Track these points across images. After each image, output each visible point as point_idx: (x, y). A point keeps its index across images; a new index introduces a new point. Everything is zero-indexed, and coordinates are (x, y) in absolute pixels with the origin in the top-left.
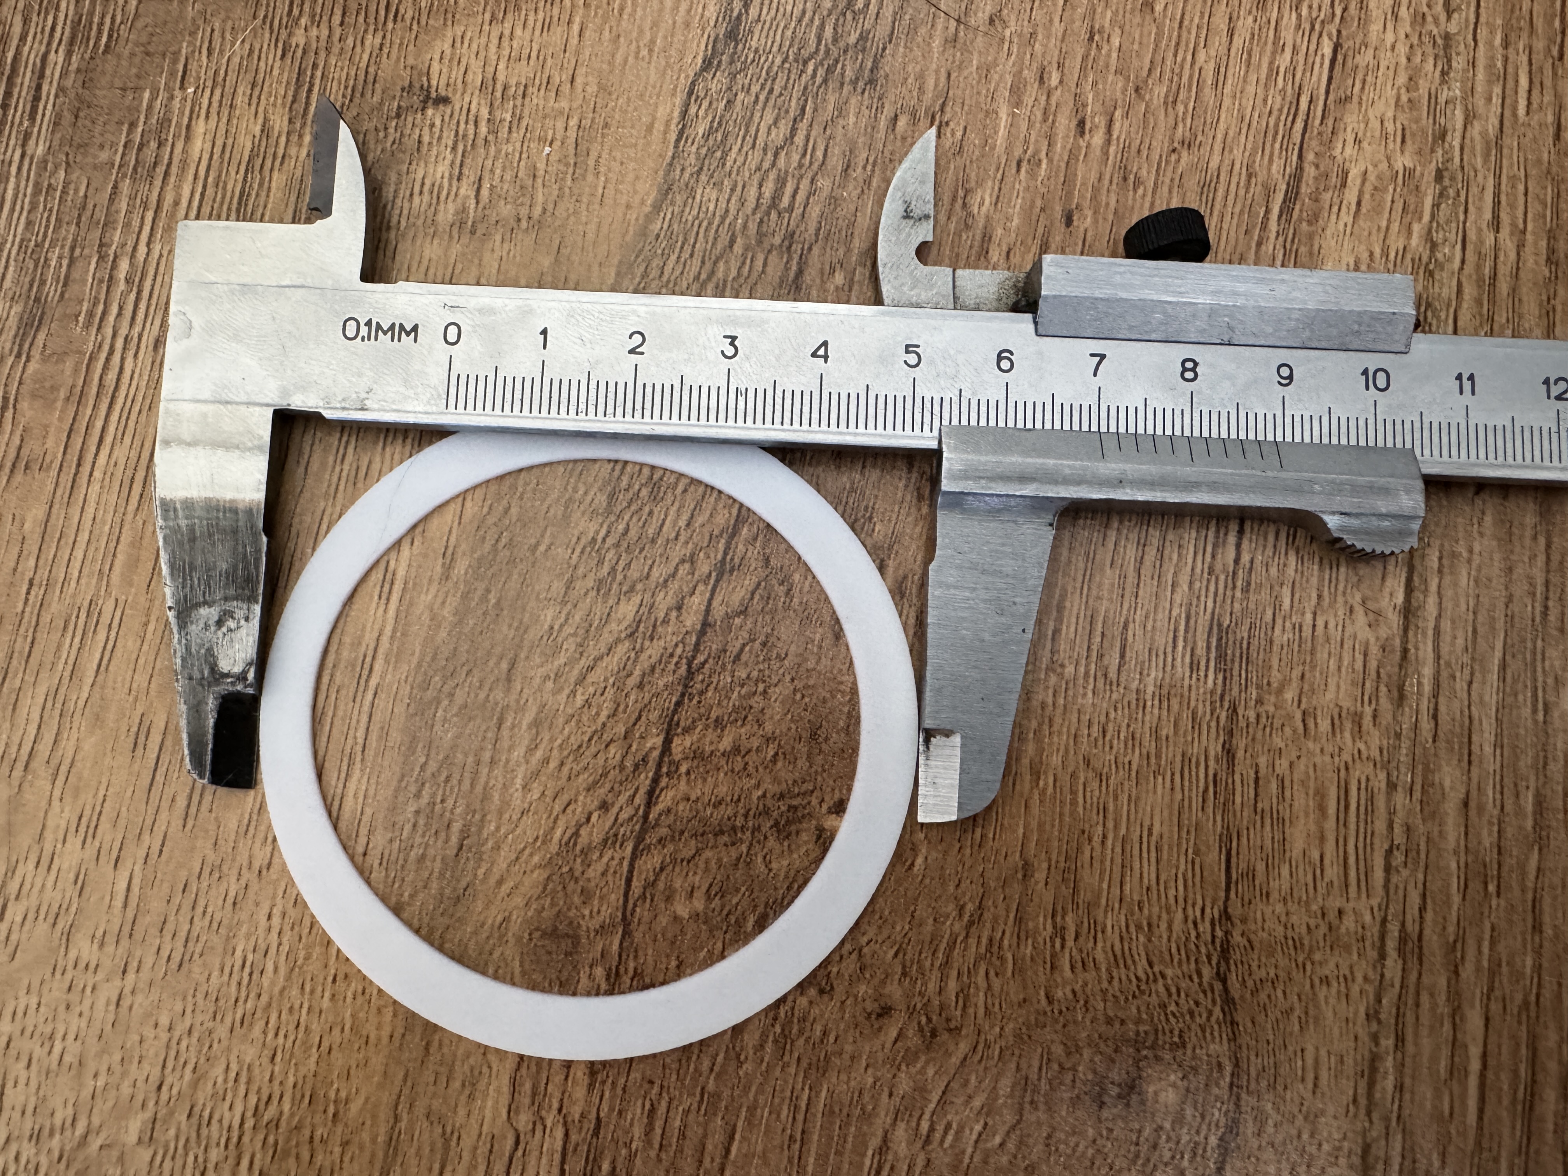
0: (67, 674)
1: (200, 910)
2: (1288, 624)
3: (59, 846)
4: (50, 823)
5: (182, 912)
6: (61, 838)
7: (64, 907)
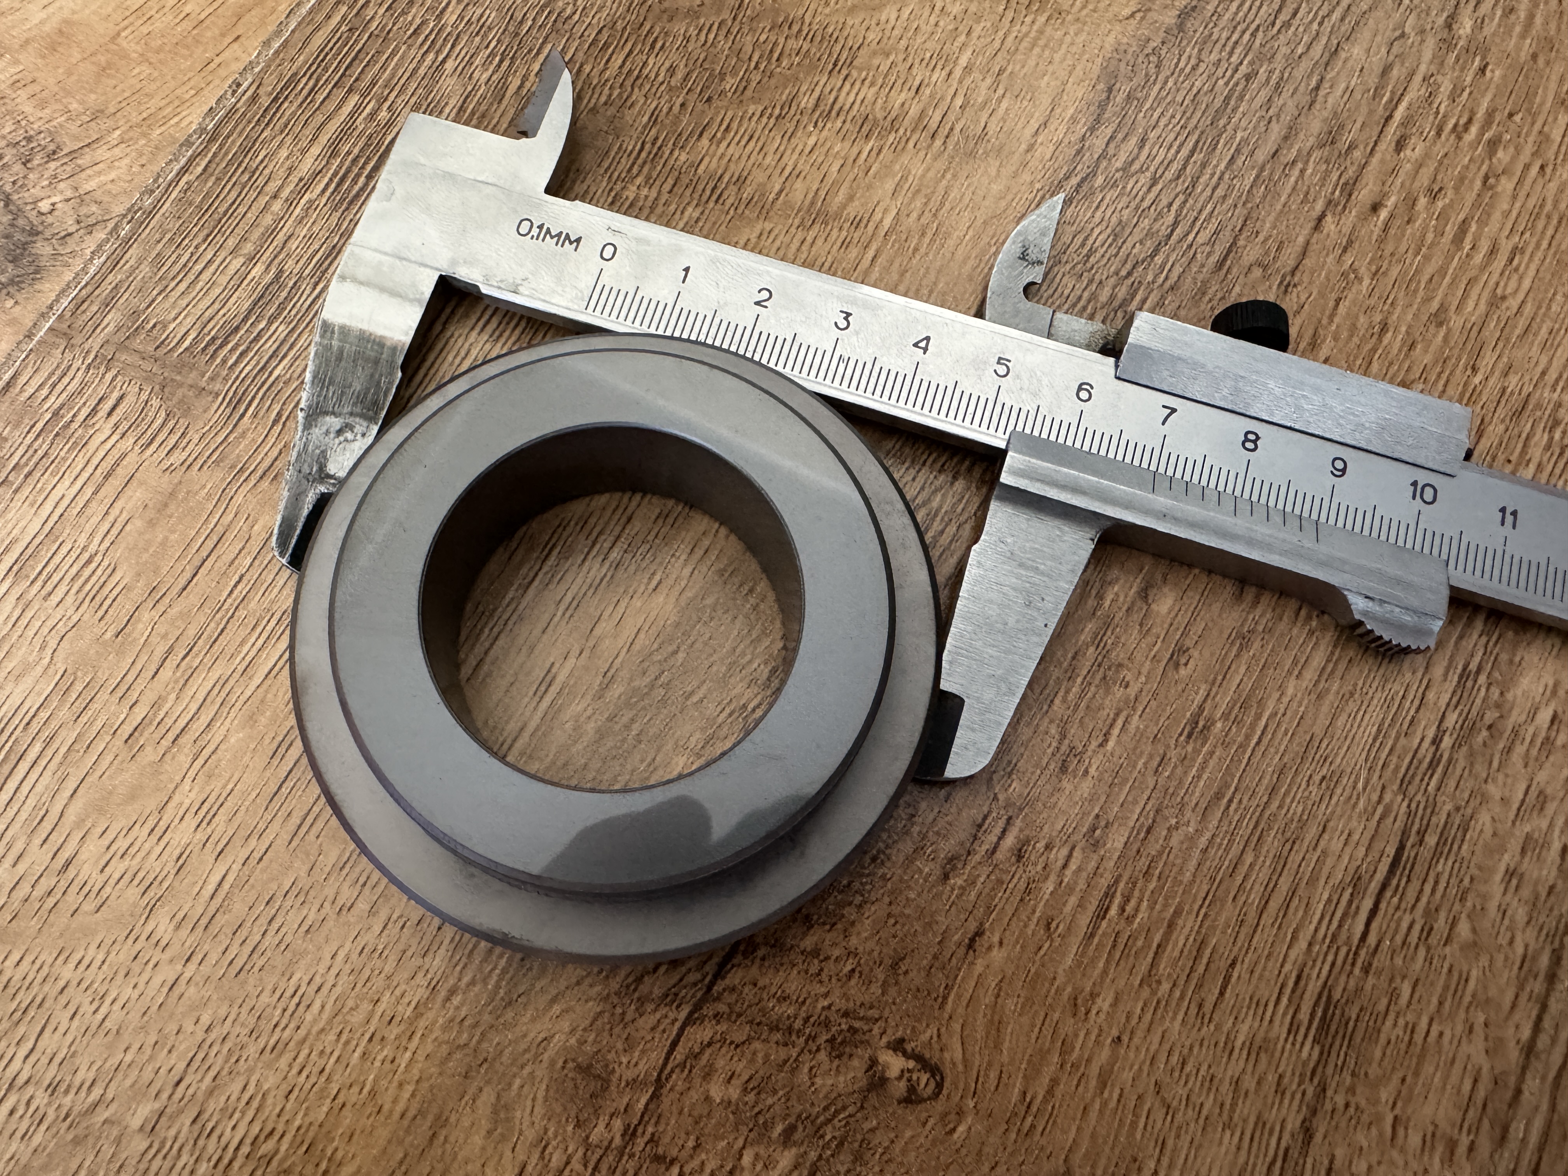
0: (241, 668)
1: (275, 925)
2: (1401, 1022)
3: (177, 821)
4: (177, 798)
5: (258, 923)
6: (181, 813)
7: (160, 878)
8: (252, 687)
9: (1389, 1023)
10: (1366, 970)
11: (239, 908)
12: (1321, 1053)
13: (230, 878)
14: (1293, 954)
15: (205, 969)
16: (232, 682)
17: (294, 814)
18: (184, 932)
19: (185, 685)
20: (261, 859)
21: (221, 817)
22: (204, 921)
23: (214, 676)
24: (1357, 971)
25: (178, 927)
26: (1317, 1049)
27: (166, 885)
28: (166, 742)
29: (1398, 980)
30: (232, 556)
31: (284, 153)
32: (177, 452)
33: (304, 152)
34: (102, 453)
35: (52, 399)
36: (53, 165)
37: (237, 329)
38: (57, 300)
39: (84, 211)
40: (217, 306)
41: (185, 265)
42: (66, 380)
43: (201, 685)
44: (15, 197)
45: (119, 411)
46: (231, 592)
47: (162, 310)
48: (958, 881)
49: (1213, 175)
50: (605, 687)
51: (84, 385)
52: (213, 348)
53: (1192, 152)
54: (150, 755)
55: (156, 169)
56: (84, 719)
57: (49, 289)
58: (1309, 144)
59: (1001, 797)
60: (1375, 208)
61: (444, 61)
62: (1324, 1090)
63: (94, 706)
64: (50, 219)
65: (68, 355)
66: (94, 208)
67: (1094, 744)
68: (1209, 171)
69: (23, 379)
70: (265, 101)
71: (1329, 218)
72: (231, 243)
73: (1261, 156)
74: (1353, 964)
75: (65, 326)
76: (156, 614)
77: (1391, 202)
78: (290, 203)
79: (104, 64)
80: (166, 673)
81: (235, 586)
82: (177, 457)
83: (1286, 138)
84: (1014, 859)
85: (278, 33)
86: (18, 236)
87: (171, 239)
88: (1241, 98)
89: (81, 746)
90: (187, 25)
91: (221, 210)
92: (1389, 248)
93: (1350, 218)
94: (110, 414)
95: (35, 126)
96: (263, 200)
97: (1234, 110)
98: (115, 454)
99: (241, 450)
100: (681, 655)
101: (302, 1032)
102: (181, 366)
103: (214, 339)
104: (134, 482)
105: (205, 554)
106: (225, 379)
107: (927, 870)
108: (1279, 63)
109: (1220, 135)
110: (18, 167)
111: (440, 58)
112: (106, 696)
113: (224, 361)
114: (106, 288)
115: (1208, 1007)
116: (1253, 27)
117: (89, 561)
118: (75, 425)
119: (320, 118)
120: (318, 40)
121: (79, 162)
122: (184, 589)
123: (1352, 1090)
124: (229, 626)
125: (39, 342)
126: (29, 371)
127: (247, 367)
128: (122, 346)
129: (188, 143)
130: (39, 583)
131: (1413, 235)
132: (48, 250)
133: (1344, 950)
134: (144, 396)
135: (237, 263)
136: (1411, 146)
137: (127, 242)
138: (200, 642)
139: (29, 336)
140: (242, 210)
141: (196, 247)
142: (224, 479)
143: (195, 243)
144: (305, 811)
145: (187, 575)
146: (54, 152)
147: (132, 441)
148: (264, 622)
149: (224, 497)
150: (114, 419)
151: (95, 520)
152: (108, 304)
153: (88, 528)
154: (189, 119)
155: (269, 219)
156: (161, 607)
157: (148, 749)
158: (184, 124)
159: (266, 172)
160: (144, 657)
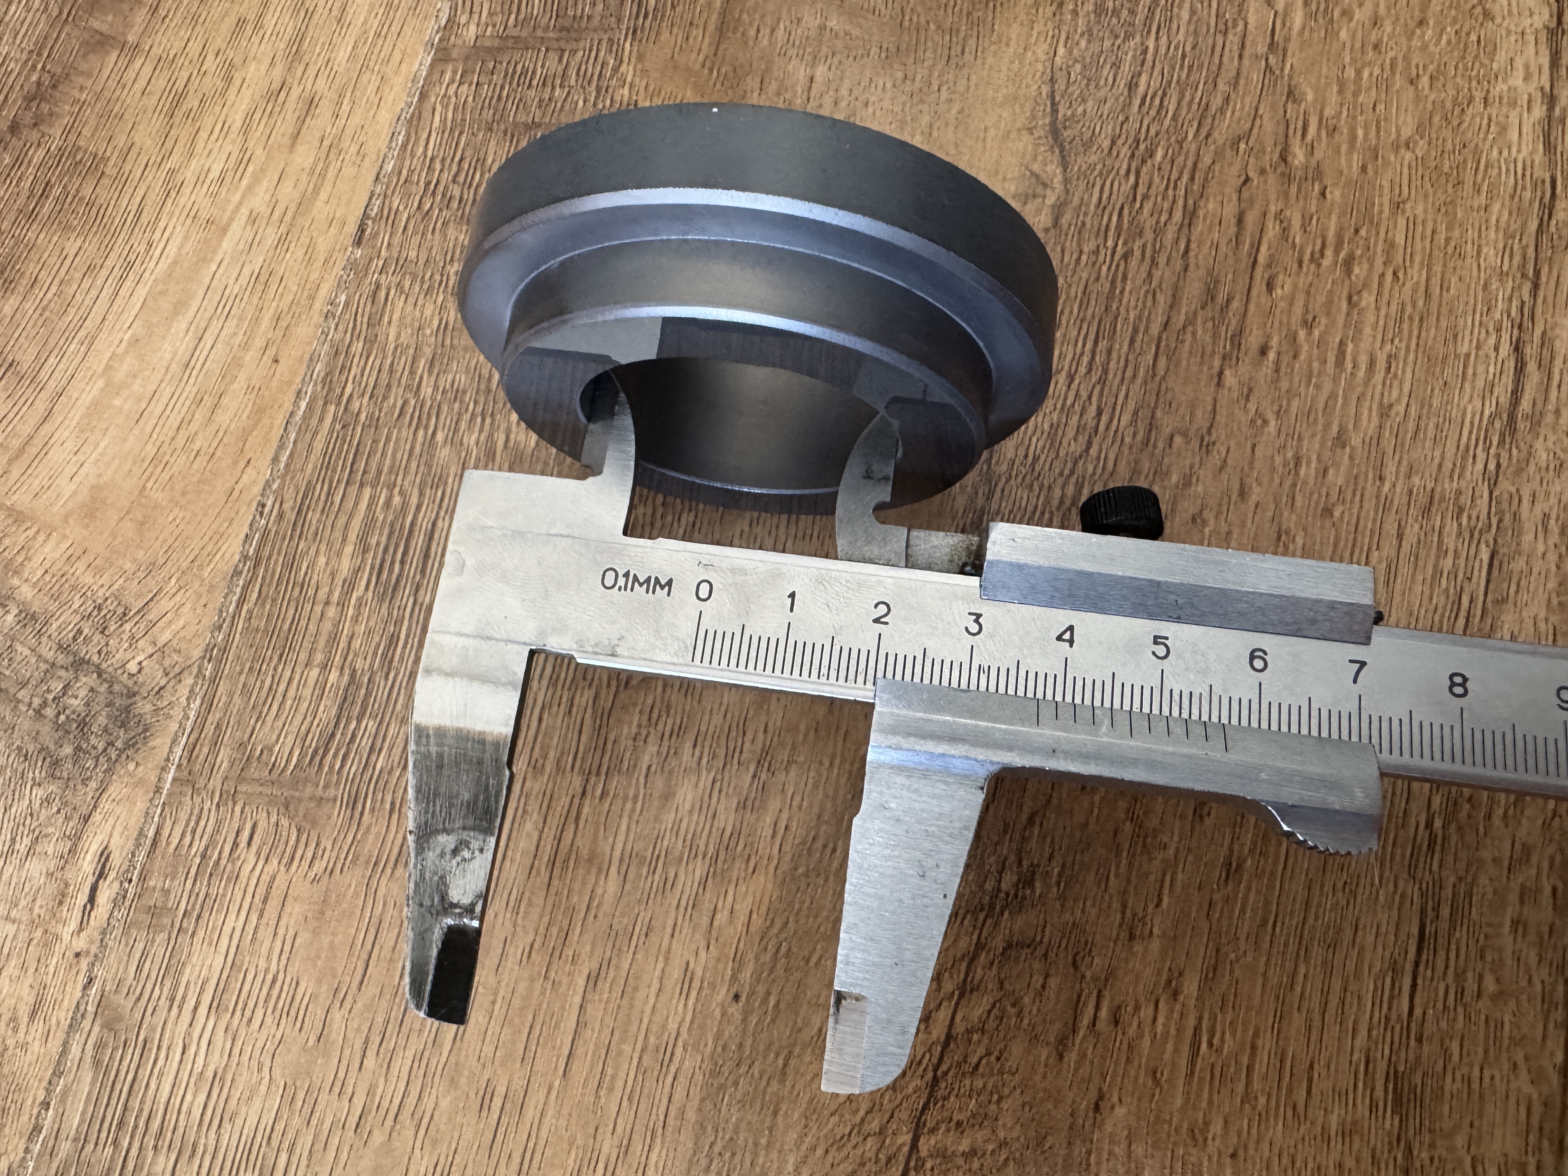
2: (1458, 1076)
8: (445, 1055)
9: (1449, 1080)
10: (1419, 1040)
12: (1401, 1121)
14: (1358, 1043)
16: (427, 1054)
19: (386, 1066)
23: (410, 1054)
24: (1413, 1043)
26: (1397, 1120)
28: (389, 1122)
29: (1447, 1041)
30: (392, 943)
32: (317, 863)
33: (339, 553)
34: (254, 881)
35: (196, 843)
36: (127, 627)
37: (333, 735)
38: (171, 751)
39: (167, 662)
40: (309, 719)
41: (271, 688)
42: (202, 823)
43: (402, 1064)
44: (104, 666)
45: (257, 839)
47: (265, 734)
48: (1072, 1056)
49: (1119, 357)
50: (737, 970)
51: (219, 823)
52: (318, 759)
53: (1096, 342)
54: (378, 1138)
55: (218, 605)
56: (314, 1122)
57: (160, 743)
58: (1193, 307)
59: (1088, 974)
60: (1263, 351)
62: (1411, 1151)
63: (319, 1108)
64: (141, 679)
65: (197, 800)
66: (175, 657)
67: (1151, 907)
68: (1114, 355)
69: (166, 831)
70: (291, 515)
71: (1227, 373)
72: (303, 657)
73: (1155, 329)
74: (1408, 1037)
75: (186, 773)
76: (345, 1011)
77: (1274, 343)
78: (342, 605)
79: (141, 518)
80: (370, 1062)
82: (319, 866)
83: (1171, 307)
84: (1112, 1026)
85: (282, 447)
86: (118, 702)
87: (251, 668)
88: (1125, 278)
89: (319, 1146)
90: (202, 460)
91: (285, 629)
92: (1284, 385)
93: (1245, 367)
94: (249, 844)
95: (100, 594)
96: (318, 609)
97: (1122, 292)
98: (266, 878)
99: (370, 846)
102: (296, 783)
103: (316, 752)
104: (290, 899)
105: (369, 947)
106: (338, 783)
107: (1043, 1055)
108: (1149, 235)
109: (1116, 318)
110: (98, 637)
112: (327, 1096)
113: (331, 767)
114: (209, 729)
115: (1301, 1109)
116: (1118, 206)
117: (275, 981)
118: (223, 862)
119: (343, 518)
121: (150, 617)
122: (362, 982)
123: (1432, 1145)
125: (169, 795)
126: (169, 823)
127: (353, 768)
128: (241, 779)
129: (237, 573)
130: (238, 1014)
131: (1301, 368)
132: (148, 708)
133: (1398, 1028)
134: (273, 819)
135: (315, 673)
136: (1280, 284)
137: (214, 680)
138: (390, 1028)
139: (158, 790)
140: (303, 623)
141: (275, 669)
142: (363, 876)
143: (273, 665)
144: (521, 1150)
145: (360, 971)
146: (125, 615)
147: (275, 862)
149: (369, 889)
150: (254, 848)
151: (267, 944)
152: (215, 743)
153: (264, 951)
154: (231, 550)
155: (327, 626)
156: (347, 1005)
157: (376, 1132)
158: (228, 556)
159: (313, 582)
160: (347, 1053)
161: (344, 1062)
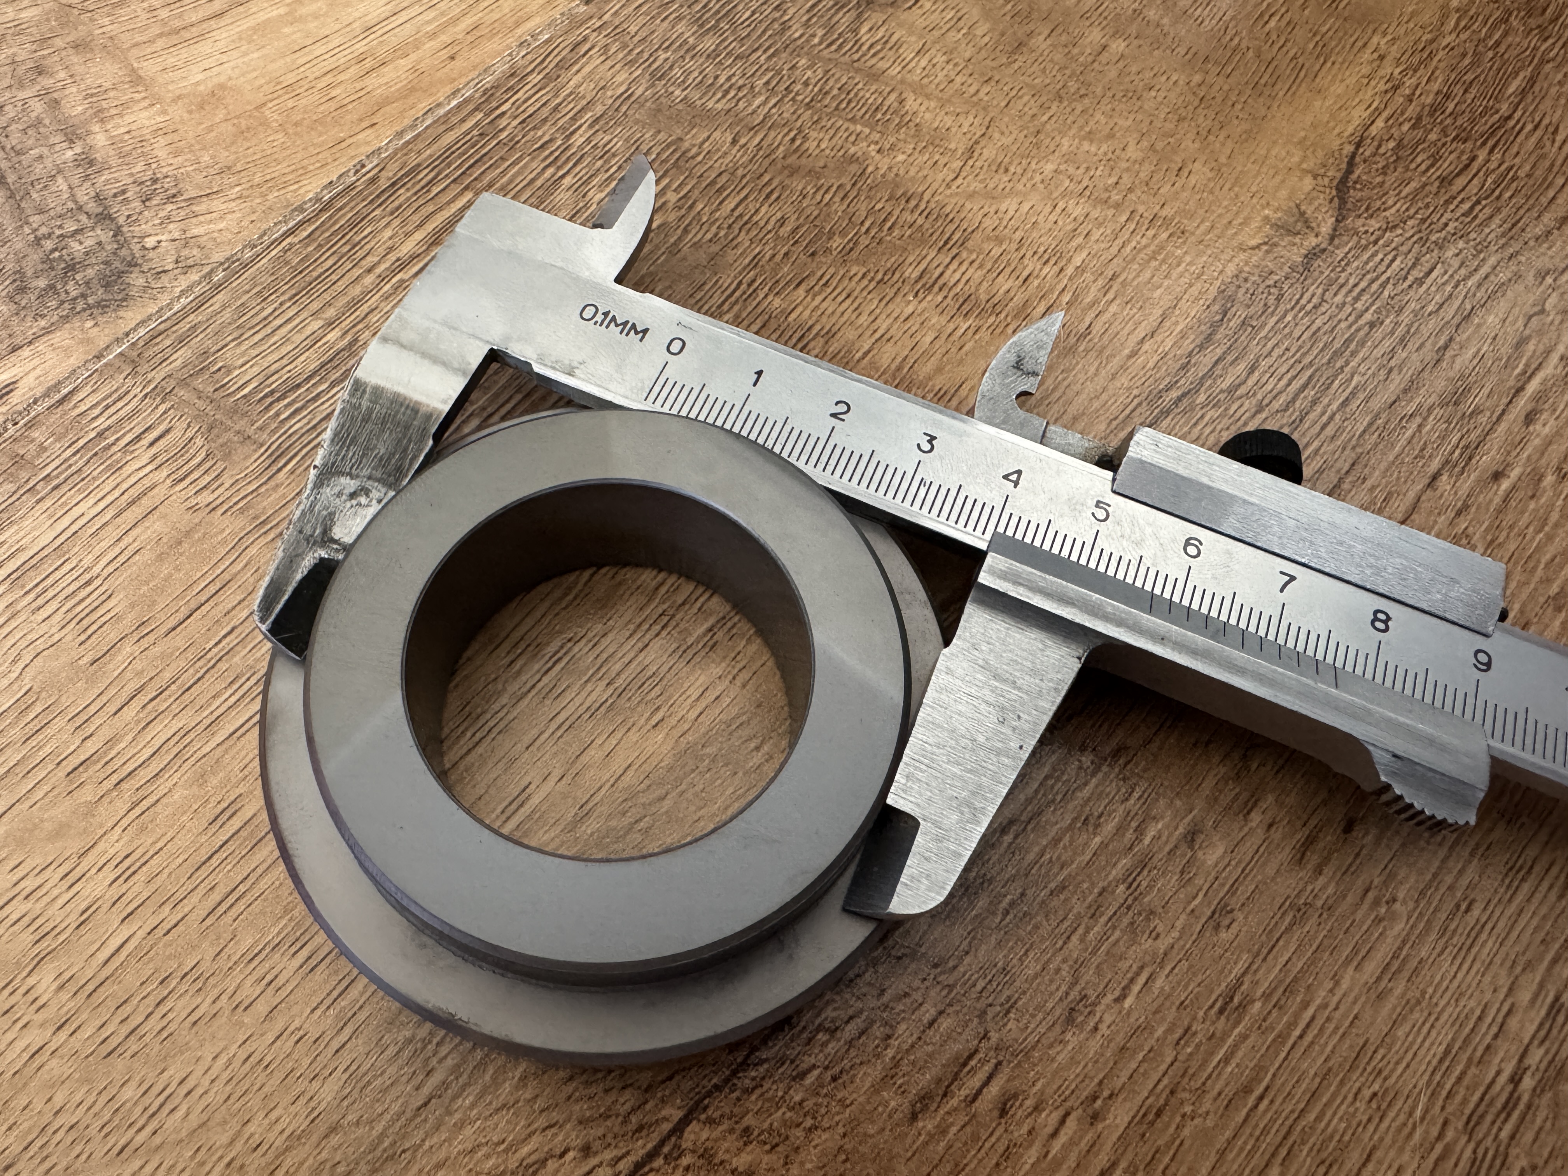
0: (207, 721)
1: (163, 1009)
3: (94, 871)
4: (101, 846)
5: (146, 1001)
6: (100, 864)
7: (58, 930)
8: (212, 744)
11: (131, 980)
13: (130, 946)
15: (76, 1042)
16: (192, 735)
17: (217, 890)
18: (65, 996)
19: (144, 728)
20: (168, 932)
21: (141, 877)
22: (90, 987)
23: (176, 725)
25: (61, 987)
27: (62, 938)
28: (108, 784)
30: (230, 606)
31: (388, 233)
32: (205, 493)
33: (408, 235)
34: (133, 480)
35: (101, 419)
36: (169, 207)
37: (298, 386)
38: (134, 329)
39: (185, 252)
40: (285, 361)
41: (265, 318)
42: (120, 404)
43: (161, 731)
44: (125, 229)
45: (162, 443)
46: (220, 641)
47: (232, 355)
48: (928, 1125)
49: (1323, 413)
50: (579, 820)
51: (136, 412)
52: (270, 400)
53: (1304, 387)
54: (88, 794)
55: (265, 226)
56: (33, 742)
57: (130, 317)
58: (1430, 401)
59: (994, 1036)
60: (1497, 476)
61: (563, 177)
63: (48, 731)
64: (151, 254)
65: (129, 382)
66: (195, 251)
67: (1109, 998)
68: (1319, 409)
69: (81, 395)
70: (383, 184)
71: (1444, 478)
72: (315, 306)
73: (1376, 404)
75: (135, 354)
76: (137, 649)
77: (1514, 474)
78: (383, 279)
79: (243, 126)
80: (129, 713)
81: (225, 637)
82: (206, 498)
83: (1405, 391)
84: (996, 1113)
85: (413, 126)
86: (117, 264)
87: (260, 292)
88: (1362, 343)
89: (22, 770)
90: (333, 105)
91: (315, 274)
92: (1509, 518)
93: (1466, 484)
94: (152, 444)
95: (164, 170)
96: (357, 272)
97: (1354, 354)
98: (147, 483)
99: (268, 503)
100: (667, 803)
101: (157, 1139)
102: (234, 411)
103: (272, 392)
104: (156, 513)
105: (204, 599)
106: (274, 431)
107: (893, 1104)
108: (1406, 317)
109: (1336, 376)
110: (137, 204)
111: (560, 173)
112: (62, 723)
113: (277, 414)
114: (184, 326)
116: (1383, 278)
117: (88, 583)
118: (115, 449)
119: (431, 208)
120: (449, 138)
121: (194, 208)
122: (174, 629)
124: (207, 676)
125: (106, 365)
126: (88, 389)
127: (298, 425)
128: (183, 383)
129: (300, 209)
130: (32, 596)
131: (1536, 510)
132: (141, 281)
134: (189, 434)
135: (316, 325)
136: (1541, 421)
137: (218, 288)
138: (173, 687)
139: (99, 357)
140: (334, 277)
141: (281, 304)
142: (242, 529)
143: (282, 299)
144: (228, 890)
145: (181, 616)
146: (174, 196)
147: (165, 473)
148: (244, 679)
149: (240, 545)
150: (154, 450)
151: (104, 544)
152: (182, 341)
153: (97, 551)
154: (309, 188)
155: (357, 290)
156: (145, 643)
157: (88, 787)
158: (302, 191)
159: (368, 247)
160: (113, 691)
161: (104, 698)
